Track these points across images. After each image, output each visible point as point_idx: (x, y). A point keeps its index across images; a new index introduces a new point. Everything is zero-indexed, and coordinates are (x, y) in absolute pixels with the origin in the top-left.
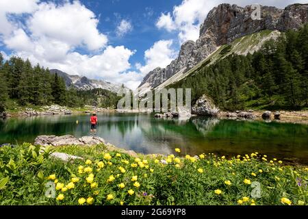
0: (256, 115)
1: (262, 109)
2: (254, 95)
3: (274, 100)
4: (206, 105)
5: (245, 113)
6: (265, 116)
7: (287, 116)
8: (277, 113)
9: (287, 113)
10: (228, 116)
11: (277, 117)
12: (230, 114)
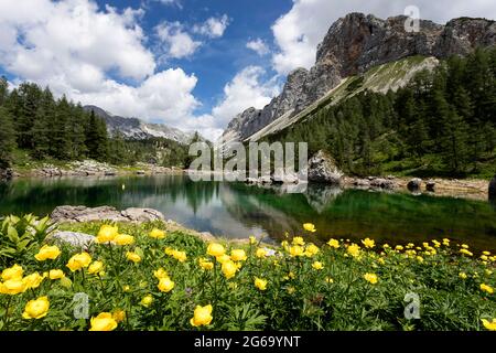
0: (399, 183)
1: (407, 175)
2: (396, 153)
3: (426, 161)
4: (324, 166)
5: (381, 180)
6: (412, 186)
7: (446, 187)
8: (431, 181)
9: (446, 182)
10: (356, 184)
11: (430, 187)
12: (359, 181)
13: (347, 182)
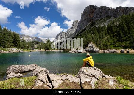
1: (119, 49)
3: (124, 44)
9: (132, 50)
10: (104, 52)
11: (128, 52)
13: (101, 51)
